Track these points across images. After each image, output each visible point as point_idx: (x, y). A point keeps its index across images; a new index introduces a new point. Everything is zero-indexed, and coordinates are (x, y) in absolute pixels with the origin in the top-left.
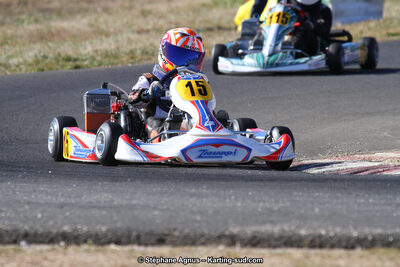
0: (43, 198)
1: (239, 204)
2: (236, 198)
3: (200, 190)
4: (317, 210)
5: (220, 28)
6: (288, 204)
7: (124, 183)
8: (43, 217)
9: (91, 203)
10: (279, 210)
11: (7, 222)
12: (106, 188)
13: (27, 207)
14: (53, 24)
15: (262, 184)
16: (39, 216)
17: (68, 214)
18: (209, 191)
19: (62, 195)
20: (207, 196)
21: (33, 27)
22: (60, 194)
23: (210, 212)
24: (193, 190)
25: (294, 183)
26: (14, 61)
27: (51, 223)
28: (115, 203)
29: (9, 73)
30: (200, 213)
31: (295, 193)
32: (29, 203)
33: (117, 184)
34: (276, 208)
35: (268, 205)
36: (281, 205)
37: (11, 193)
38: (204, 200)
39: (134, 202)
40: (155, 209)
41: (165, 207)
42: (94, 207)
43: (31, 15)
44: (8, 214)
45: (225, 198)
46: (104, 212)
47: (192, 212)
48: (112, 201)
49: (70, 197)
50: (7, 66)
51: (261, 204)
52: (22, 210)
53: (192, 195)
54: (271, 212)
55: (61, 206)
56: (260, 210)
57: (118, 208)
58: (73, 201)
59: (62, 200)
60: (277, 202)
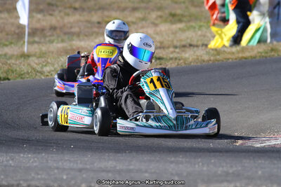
0: (67, 165)
1: (205, 169)
2: (203, 164)
3: (177, 159)
4: (260, 172)
5: (191, 45)
6: (240, 168)
7: (124, 154)
8: (67, 178)
9: (101, 168)
10: (233, 173)
11: (42, 182)
12: (111, 158)
13: (56, 171)
14: (74, 42)
15: (221, 154)
16: (65, 177)
17: (84, 176)
18: (184, 160)
19: (81, 163)
20: (182, 163)
21: (60, 45)
22: (79, 162)
23: (185, 174)
24: (173, 159)
25: (244, 154)
26: (47, 69)
27: (73, 182)
28: (118, 168)
29: (43, 78)
30: (178, 175)
31: (244, 161)
32: (57, 168)
33: (119, 155)
34: (231, 171)
35: (225, 169)
36: (235, 169)
37: (45, 161)
38: (181, 166)
39: (132, 167)
40: (146, 172)
41: (153, 171)
42: (103, 171)
43: (58, 36)
44: (43, 176)
45: (195, 164)
46: (110, 175)
47: (172, 174)
48: (115, 167)
49: (86, 164)
50: (42, 73)
51: (221, 169)
52: (52, 173)
53: (172, 162)
54: (227, 174)
55: (80, 170)
56: (219, 172)
57: (119, 172)
58: (88, 167)
59: (80, 166)
60: (231, 167)
